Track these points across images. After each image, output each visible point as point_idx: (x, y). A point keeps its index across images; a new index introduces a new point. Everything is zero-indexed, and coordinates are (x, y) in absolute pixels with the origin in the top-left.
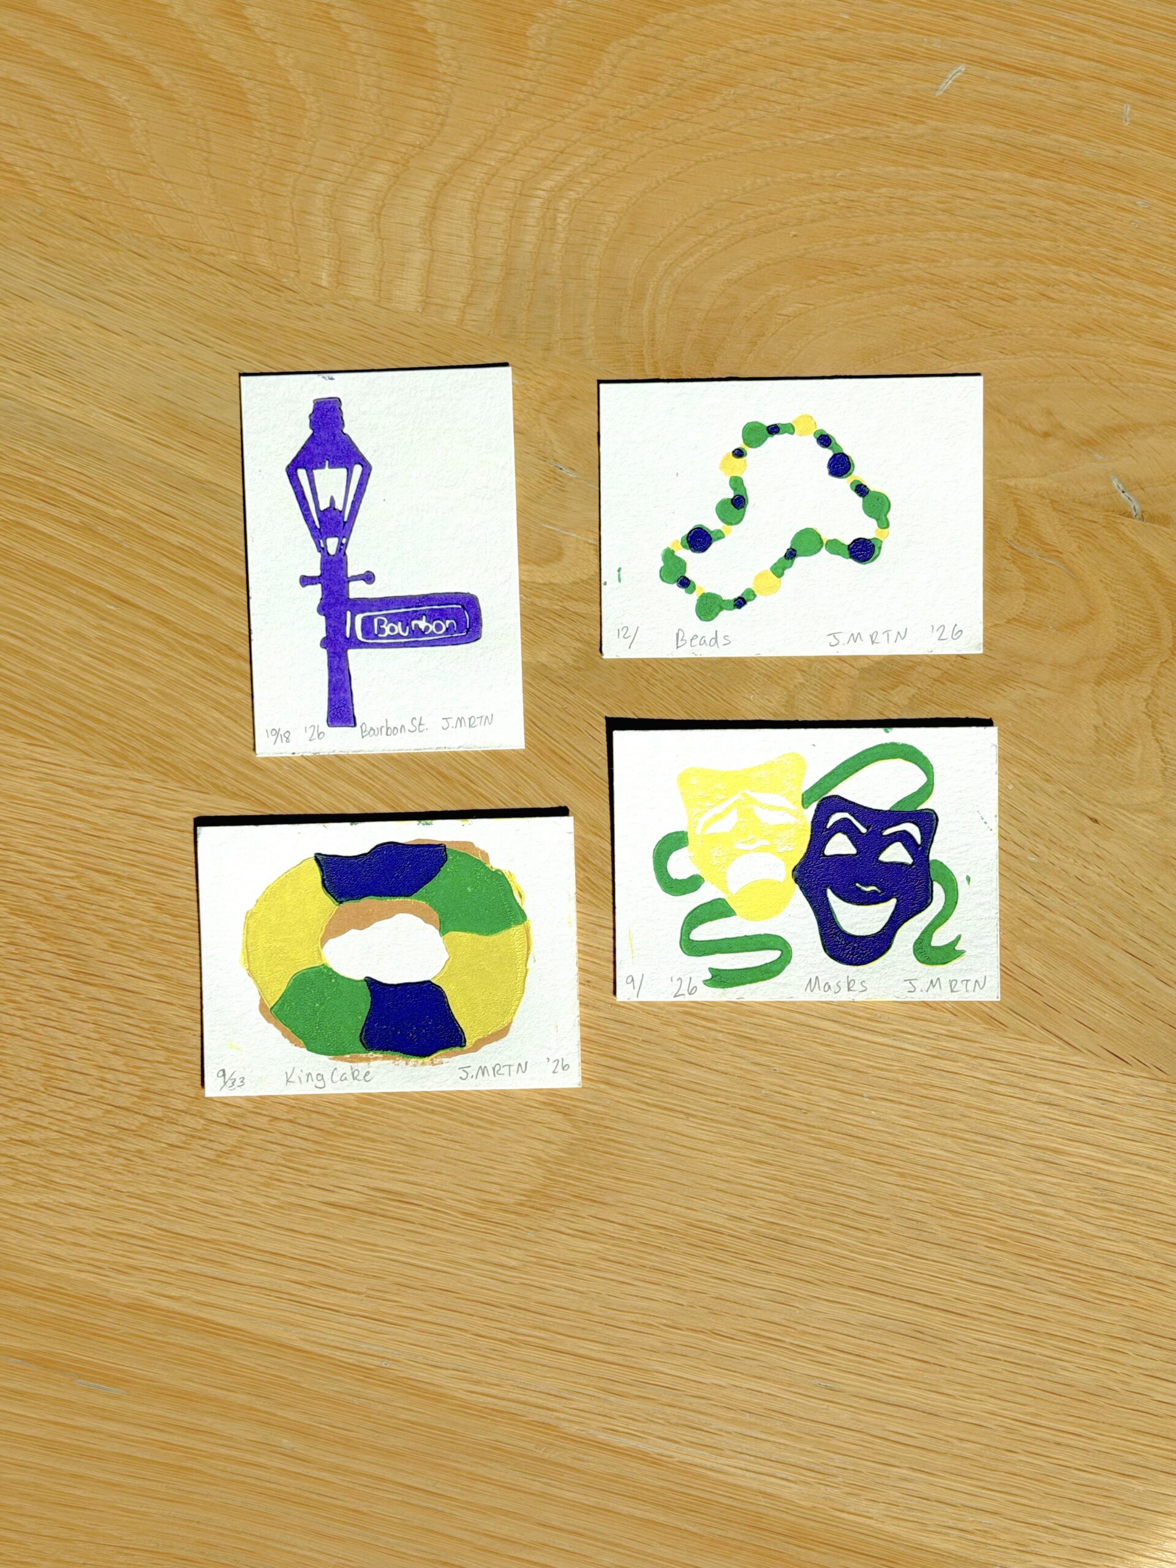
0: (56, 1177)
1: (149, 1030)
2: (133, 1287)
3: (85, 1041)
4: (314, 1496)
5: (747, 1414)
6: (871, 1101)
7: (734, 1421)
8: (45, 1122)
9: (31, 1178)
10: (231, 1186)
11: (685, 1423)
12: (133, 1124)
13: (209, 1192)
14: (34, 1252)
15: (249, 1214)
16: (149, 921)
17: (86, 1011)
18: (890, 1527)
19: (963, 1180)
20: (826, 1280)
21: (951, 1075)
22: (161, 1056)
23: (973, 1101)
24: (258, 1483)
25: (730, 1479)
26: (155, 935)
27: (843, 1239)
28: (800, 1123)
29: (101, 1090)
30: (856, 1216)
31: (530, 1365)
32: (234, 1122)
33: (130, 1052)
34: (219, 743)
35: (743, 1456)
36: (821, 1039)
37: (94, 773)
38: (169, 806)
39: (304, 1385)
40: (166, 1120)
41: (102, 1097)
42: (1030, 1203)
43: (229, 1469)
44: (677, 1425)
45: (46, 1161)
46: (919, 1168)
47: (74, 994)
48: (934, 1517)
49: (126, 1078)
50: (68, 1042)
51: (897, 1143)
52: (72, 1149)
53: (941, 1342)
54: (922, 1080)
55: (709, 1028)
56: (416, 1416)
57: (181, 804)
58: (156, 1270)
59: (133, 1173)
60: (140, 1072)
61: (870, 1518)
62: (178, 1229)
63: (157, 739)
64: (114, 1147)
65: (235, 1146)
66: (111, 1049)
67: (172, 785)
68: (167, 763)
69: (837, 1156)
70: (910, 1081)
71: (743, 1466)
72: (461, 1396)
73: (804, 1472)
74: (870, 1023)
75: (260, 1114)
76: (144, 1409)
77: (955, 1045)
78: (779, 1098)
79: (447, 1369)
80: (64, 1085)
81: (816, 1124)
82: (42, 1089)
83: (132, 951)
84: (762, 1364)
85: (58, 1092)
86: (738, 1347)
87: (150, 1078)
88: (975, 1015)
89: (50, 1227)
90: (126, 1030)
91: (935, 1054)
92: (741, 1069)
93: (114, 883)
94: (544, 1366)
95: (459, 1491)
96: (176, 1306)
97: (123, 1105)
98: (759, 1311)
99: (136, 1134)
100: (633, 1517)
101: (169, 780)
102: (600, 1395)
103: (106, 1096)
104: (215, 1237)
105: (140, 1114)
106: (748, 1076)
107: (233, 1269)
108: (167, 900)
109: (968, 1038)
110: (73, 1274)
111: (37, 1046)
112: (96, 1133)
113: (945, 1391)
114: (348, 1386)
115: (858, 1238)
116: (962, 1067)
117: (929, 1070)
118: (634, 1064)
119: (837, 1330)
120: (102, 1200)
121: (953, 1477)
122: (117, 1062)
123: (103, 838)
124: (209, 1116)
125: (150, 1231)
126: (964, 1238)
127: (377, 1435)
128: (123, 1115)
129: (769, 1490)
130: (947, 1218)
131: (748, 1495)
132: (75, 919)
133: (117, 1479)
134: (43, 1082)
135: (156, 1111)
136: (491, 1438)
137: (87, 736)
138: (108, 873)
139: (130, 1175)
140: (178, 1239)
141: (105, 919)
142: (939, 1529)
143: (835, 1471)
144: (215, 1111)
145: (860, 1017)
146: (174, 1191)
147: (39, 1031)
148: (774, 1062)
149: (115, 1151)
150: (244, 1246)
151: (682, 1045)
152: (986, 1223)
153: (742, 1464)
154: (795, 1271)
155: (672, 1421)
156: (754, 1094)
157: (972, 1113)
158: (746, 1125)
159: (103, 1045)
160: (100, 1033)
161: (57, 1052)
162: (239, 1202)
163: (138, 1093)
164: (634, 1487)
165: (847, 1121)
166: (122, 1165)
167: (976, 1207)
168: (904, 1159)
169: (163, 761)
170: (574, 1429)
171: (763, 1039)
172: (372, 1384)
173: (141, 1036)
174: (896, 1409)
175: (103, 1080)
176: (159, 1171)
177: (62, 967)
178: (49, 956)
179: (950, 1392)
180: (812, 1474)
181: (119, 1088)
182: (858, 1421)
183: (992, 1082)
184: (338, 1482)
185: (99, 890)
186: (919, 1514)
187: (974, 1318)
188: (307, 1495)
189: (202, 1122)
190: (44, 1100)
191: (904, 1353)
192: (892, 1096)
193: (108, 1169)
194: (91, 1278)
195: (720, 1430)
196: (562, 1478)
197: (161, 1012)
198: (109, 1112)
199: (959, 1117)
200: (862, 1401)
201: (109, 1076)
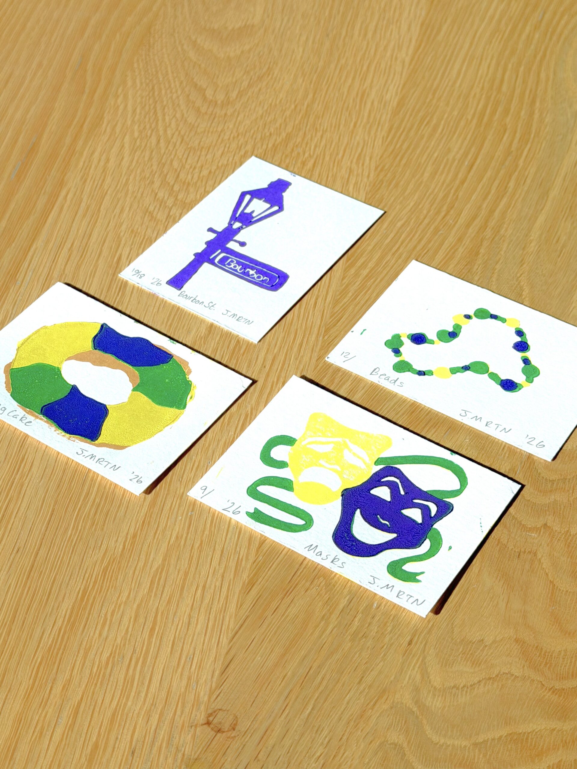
0: (138, 153)
2: (73, 182)
6: (189, 516)
8: (170, 148)
9: (138, 144)
10: (132, 218)
13: (128, 209)
14: (96, 146)
15: (114, 225)
17: (234, 161)
19: (131, 573)
20: (59, 496)
21: (209, 562)
23: (191, 575)
29: (189, 167)
32: (170, 218)
33: (211, 178)
37: (370, 160)
40: (172, 192)
41: (184, 168)
42: (112, 615)
45: (148, 149)
46: (140, 547)
49: (196, 176)
50: (216, 155)
51: (158, 532)
52: (154, 158)
54: (205, 545)
58: (83, 190)
59: (140, 181)
60: (199, 181)
62: (107, 198)
63: (394, 182)
64: (155, 173)
65: (156, 219)
70: (204, 537)
77: (231, 563)
78: (189, 467)
80: (191, 154)
82: (189, 147)
85: (187, 152)
88: (255, 575)
89: (110, 151)
91: (224, 552)
96: (61, 198)
97: (180, 175)
103: (186, 169)
104: (101, 212)
109: (238, 571)
110: (82, 160)
111: (213, 144)
112: (164, 166)
115: (89, 513)
116: (215, 568)
117: (213, 548)
119: (23, 503)
120: (125, 170)
122: (205, 172)
123: (334, 164)
124: (174, 208)
125: (106, 187)
126: (87, 575)
128: (174, 176)
130: (102, 564)
132: (287, 157)
134: (193, 147)
135: (177, 188)
137: (391, 157)
138: (314, 167)
140: (101, 197)
144: (177, 211)
146: (129, 195)
147: (222, 145)
149: (153, 173)
150: (95, 223)
157: (181, 576)
159: (214, 167)
160: (222, 167)
161: (210, 151)
162: (122, 221)
163: (187, 181)
165: (174, 503)
166: (145, 176)
168: (147, 536)
169: (381, 185)
172: (6, 277)
175: (195, 168)
176: (141, 190)
177: (259, 152)
178: (264, 148)
181: (190, 173)
183: (204, 587)
185: (304, 163)
189: (171, 205)
190: (183, 148)
192: (192, 529)
193: (143, 171)
194: (80, 167)
198: (176, 171)
199: (178, 568)
201: (197, 170)
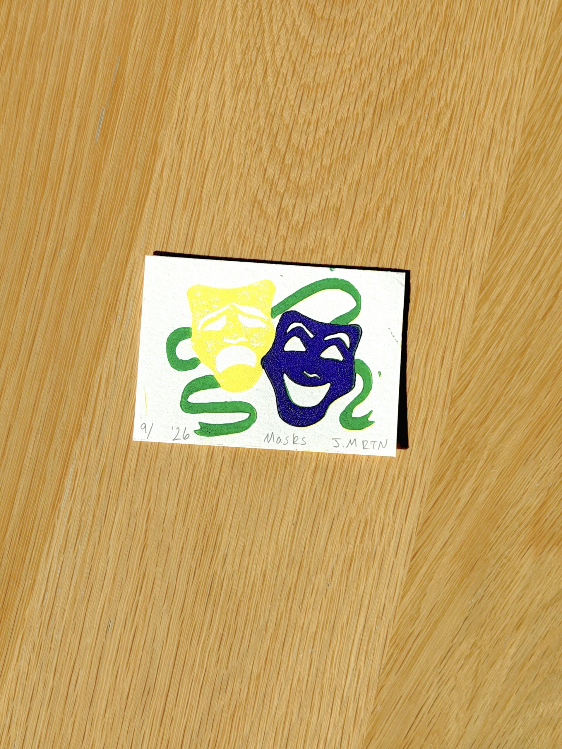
0: (242, 94)
1: (344, 154)
2: (168, 145)
3: (335, 111)
4: (27, 271)
5: (88, 571)
6: (310, 654)
7: (84, 561)
8: (280, 85)
9: (241, 76)
10: (239, 211)
11: (82, 527)
12: (279, 144)
13: (234, 196)
14: (191, 79)
15: (219, 223)
16: (418, 153)
17: (355, 112)
18: (11, 675)
19: (257, 721)
20: (184, 625)
21: (330, 711)
22: (326, 162)
23: (312, 727)
24: (36, 233)
25: (43, 559)
26: (408, 159)
27: (213, 635)
28: (292, 604)
29: (302, 122)
30: (229, 645)
31: (120, 418)
32: (282, 213)
33: (328, 142)
34: (542, 198)
35: (60, 568)
36: (352, 617)
37: (518, 114)
38: (497, 165)
39: (103, 263)
40: (283, 167)
41: (297, 123)
43: (45, 213)
44: (81, 521)
45: (253, 86)
46: (264, 689)
47: (367, 103)
48: (19, 705)
49: (311, 139)
50: (334, 100)
51: (281, 673)
52: (262, 103)
53: (142, 708)
54: (325, 690)
55: (356, 538)
56: (83, 340)
57: (499, 172)
58: (181, 161)
59: (246, 145)
60: (315, 149)
61: (17, 660)
62: (209, 176)
63: (543, 155)
64: (263, 132)
65: (266, 213)
66: (331, 129)
67: (512, 167)
68: (526, 163)
69: (271, 630)
70: (325, 681)
71: (52, 569)
72: (98, 370)
73: (49, 613)
74: (364, 652)
75: (288, 230)
76: (86, 155)
77: (351, 713)
78: (309, 590)
79: (116, 360)
80: (305, 97)
81: (292, 614)
82: (302, 83)
83: (397, 142)
84: (124, 580)
85: (300, 94)
86: (135, 564)
87: (311, 155)
88: (373, 728)
89: (208, 90)
90: (344, 138)
91: (344, 699)
92: (329, 561)
93: (443, 129)
94: (120, 427)
95: (33, 370)
96: (156, 176)
97: (292, 137)
98: (161, 577)
99: (273, 146)
100: (16, 491)
101: (514, 165)
102: (100, 468)
103: (298, 126)
104: (204, 200)
105: (287, 148)
106: (324, 567)
107: (182, 213)
108: (433, 165)
109: (356, 722)
110: (177, 106)
111: (331, 79)
112: (273, 120)
113: (108, 712)
114: (103, 293)
115: (214, 646)
116: (335, 719)
117: (333, 694)
118: (330, 486)
119: (149, 633)
120: (227, 124)
121: (47, 720)
122: (321, 132)
123: (474, 120)
124: (286, 195)
125: (207, 158)
126: (215, 723)
127: (70, 314)
128: (285, 137)
129: (36, 587)
130: (229, 709)
131: (32, 571)
132: (418, 103)
133: (38, 136)
134: (307, 83)
135: (288, 160)
136: (69, 391)
137: (543, 109)
138: (450, 125)
139: (245, 143)
140: (202, 176)
141: (419, 123)
142: (10, 709)
143: (50, 633)
144: (290, 199)
145: (368, 645)
146: (234, 172)
147: (342, 80)
148: (334, 584)
149: (261, 132)
150: (198, 220)
151: (344, 519)
152: (227, 738)
153: (54, 568)
154: (189, 601)
155: (83, 517)
156: (311, 571)
157: (304, 727)
158: (289, 566)
159: (332, 123)
160: (341, 120)
161: (327, 93)
162: (228, 216)
163: (300, 147)
164: (37, 492)
165: (295, 636)
166: (251, 138)
167: (238, 731)
168: (270, 678)
169: (528, 161)
170: (76, 450)
171: (350, 576)
172: (105, 309)
173: (339, 149)
174: (95, 676)
175: (309, 124)
176: (248, 162)
177: (385, 95)
178: (392, 85)
179: (107, 715)
180: (47, 619)
181: (303, 134)
182: (86, 649)
184: (38, 287)
185: (438, 118)
186: (20, 695)
187: (159, 731)
188: (28, 267)
189: (282, 191)
190: (294, 85)
191: (134, 681)
192: (313, 669)
193: (249, 127)
194: (175, 117)
195: (77, 552)
196: (43, 442)
197: (356, 162)
198: (287, 127)
200: (99, 652)
201: (312, 127)
